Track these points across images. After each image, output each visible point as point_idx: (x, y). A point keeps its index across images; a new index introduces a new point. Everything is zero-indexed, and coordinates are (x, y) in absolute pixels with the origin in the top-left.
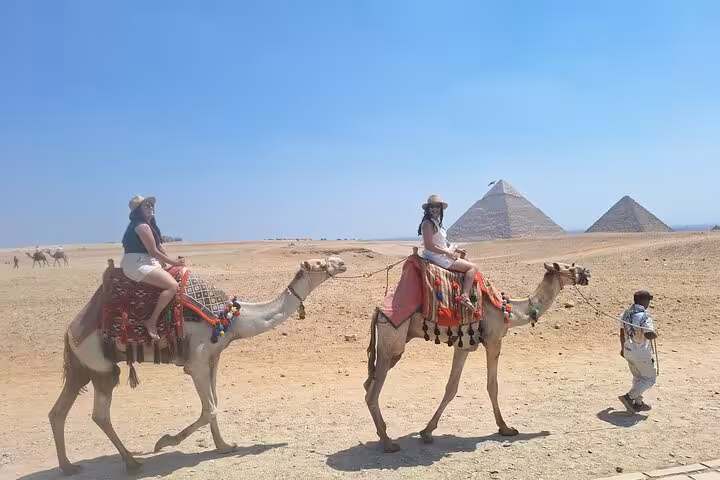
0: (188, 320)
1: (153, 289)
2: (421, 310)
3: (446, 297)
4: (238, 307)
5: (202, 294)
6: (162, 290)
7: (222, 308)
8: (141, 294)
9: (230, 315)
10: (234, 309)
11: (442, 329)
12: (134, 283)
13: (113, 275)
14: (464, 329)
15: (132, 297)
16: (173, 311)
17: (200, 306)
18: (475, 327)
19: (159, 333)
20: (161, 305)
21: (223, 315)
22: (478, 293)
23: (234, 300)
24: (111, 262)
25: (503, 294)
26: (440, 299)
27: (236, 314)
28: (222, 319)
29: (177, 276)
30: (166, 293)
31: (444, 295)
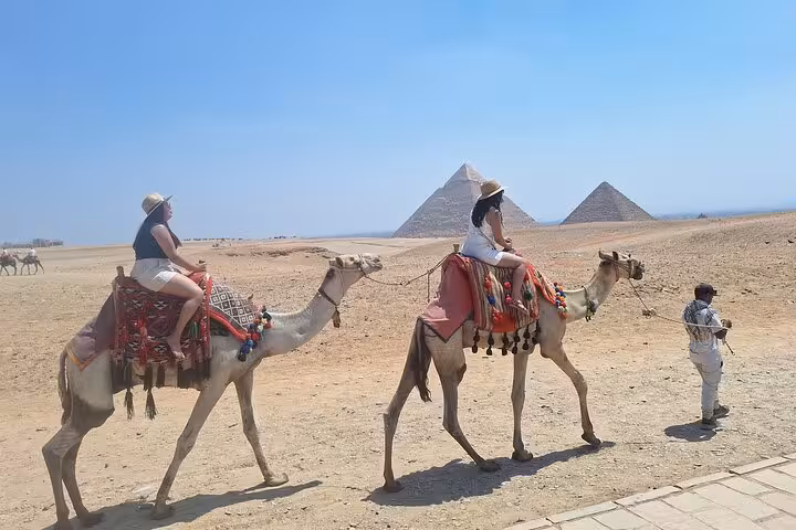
0: (215, 334)
1: (174, 299)
2: (472, 316)
3: (498, 300)
4: (268, 318)
5: (229, 303)
6: (184, 300)
7: (251, 320)
8: (160, 306)
9: (260, 327)
10: (265, 321)
11: (497, 336)
12: (151, 293)
13: (125, 284)
14: (521, 333)
15: (151, 310)
16: (199, 324)
17: (228, 317)
18: (533, 329)
19: (183, 350)
20: (185, 318)
21: (253, 328)
22: (532, 290)
23: (264, 310)
24: (120, 269)
25: (555, 284)
26: (492, 302)
27: (267, 327)
28: (252, 333)
29: (200, 283)
30: (189, 302)
31: (496, 298)
